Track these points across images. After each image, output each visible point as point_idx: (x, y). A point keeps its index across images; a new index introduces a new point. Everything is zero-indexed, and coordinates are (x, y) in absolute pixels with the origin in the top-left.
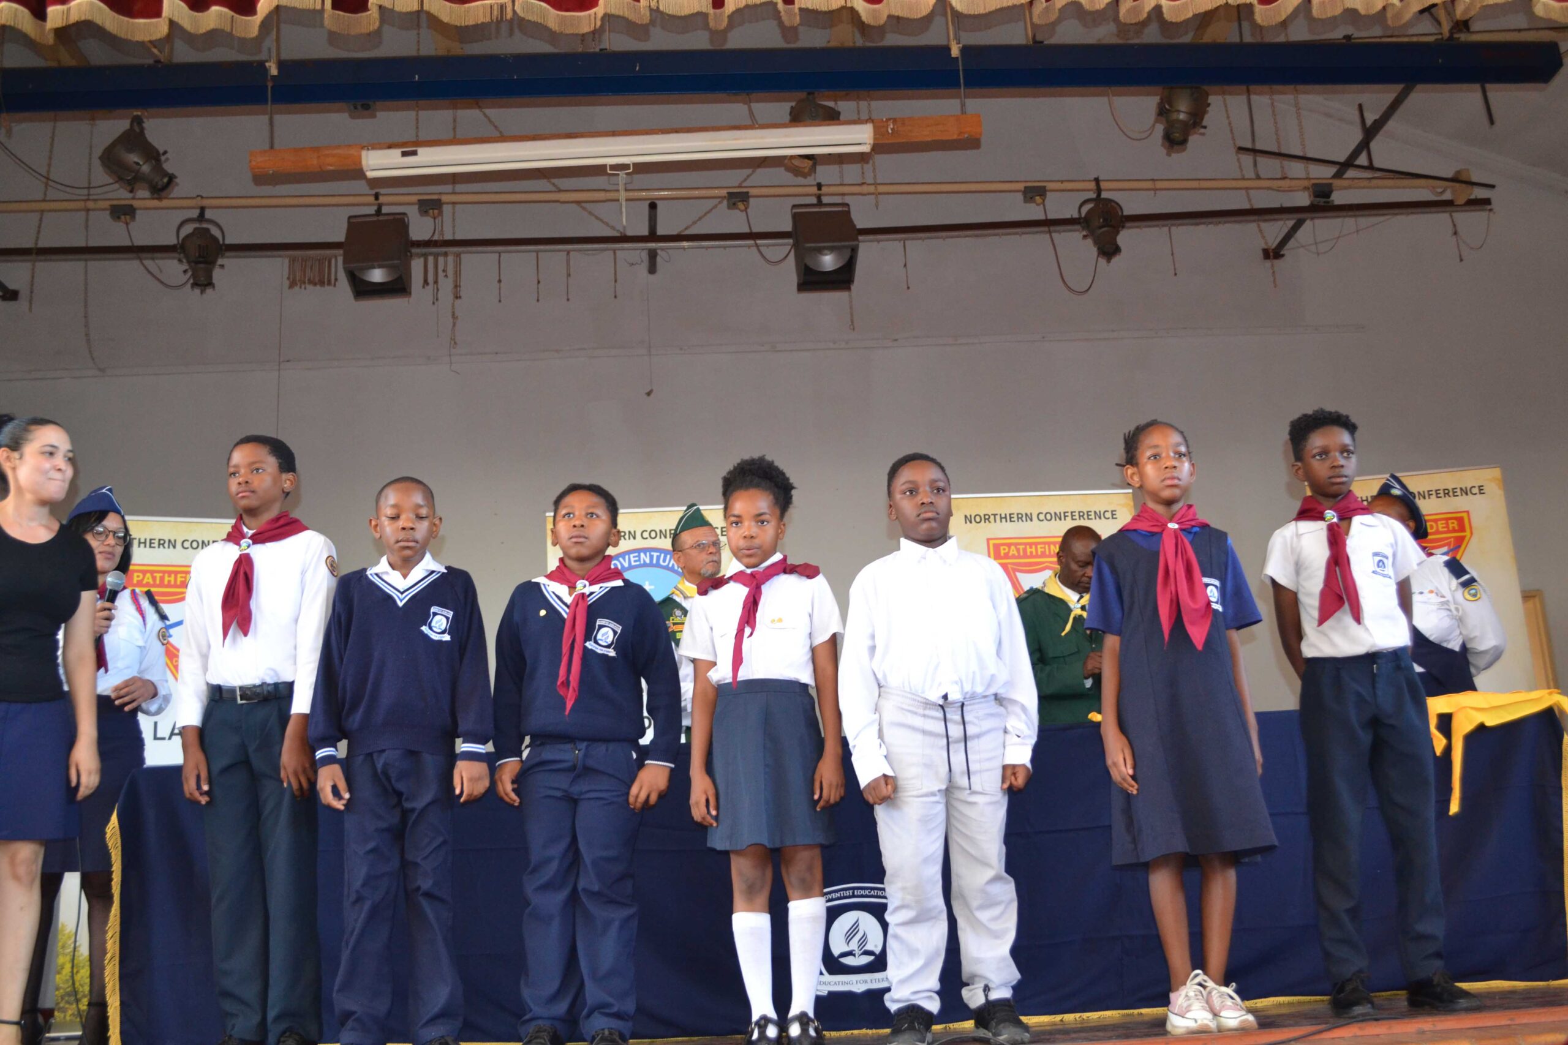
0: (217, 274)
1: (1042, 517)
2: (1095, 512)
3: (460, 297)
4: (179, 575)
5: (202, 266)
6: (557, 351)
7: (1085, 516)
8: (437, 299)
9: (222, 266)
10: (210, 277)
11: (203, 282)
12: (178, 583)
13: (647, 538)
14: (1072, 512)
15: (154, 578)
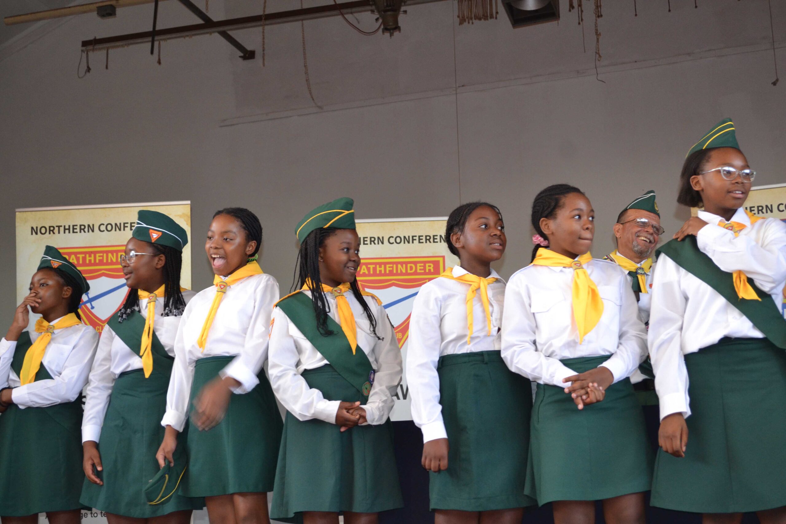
0: (402, 19)
3: (601, 16)
4: (388, 266)
5: (389, 13)
8: (582, 20)
9: (405, 12)
10: (396, 22)
11: (391, 27)
12: (388, 272)
15: (368, 269)
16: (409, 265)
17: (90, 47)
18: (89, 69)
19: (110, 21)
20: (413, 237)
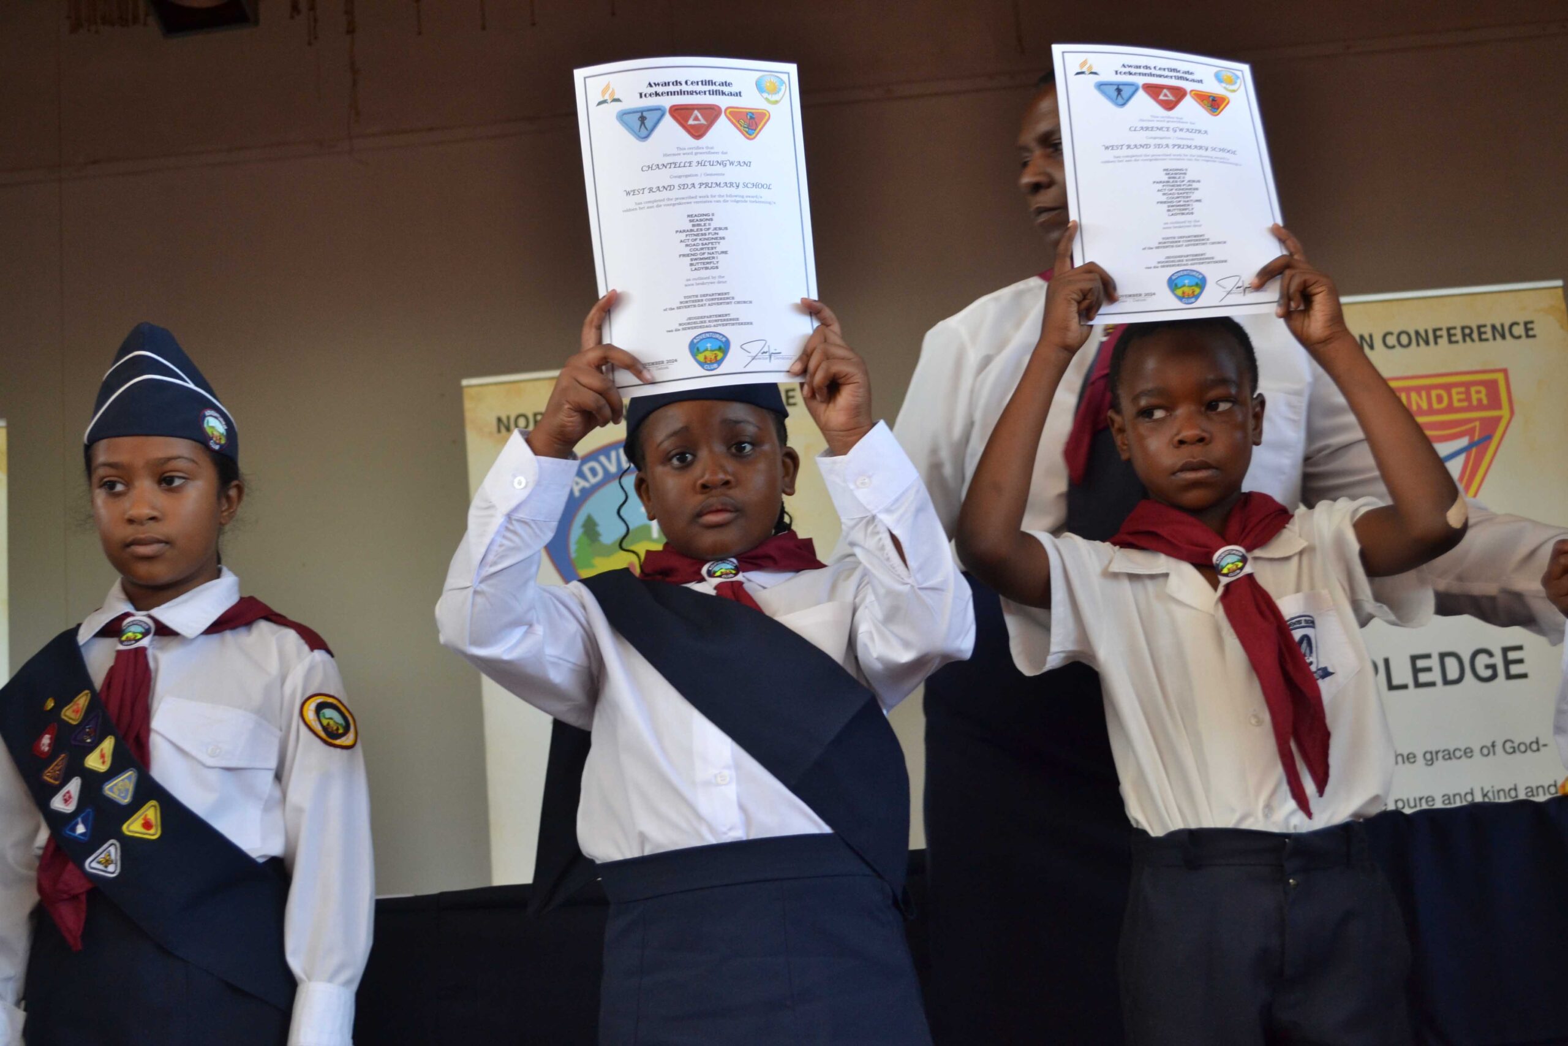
1: (1392, 340)
2: (1494, 327)
7: (1475, 335)
14: (1449, 330)
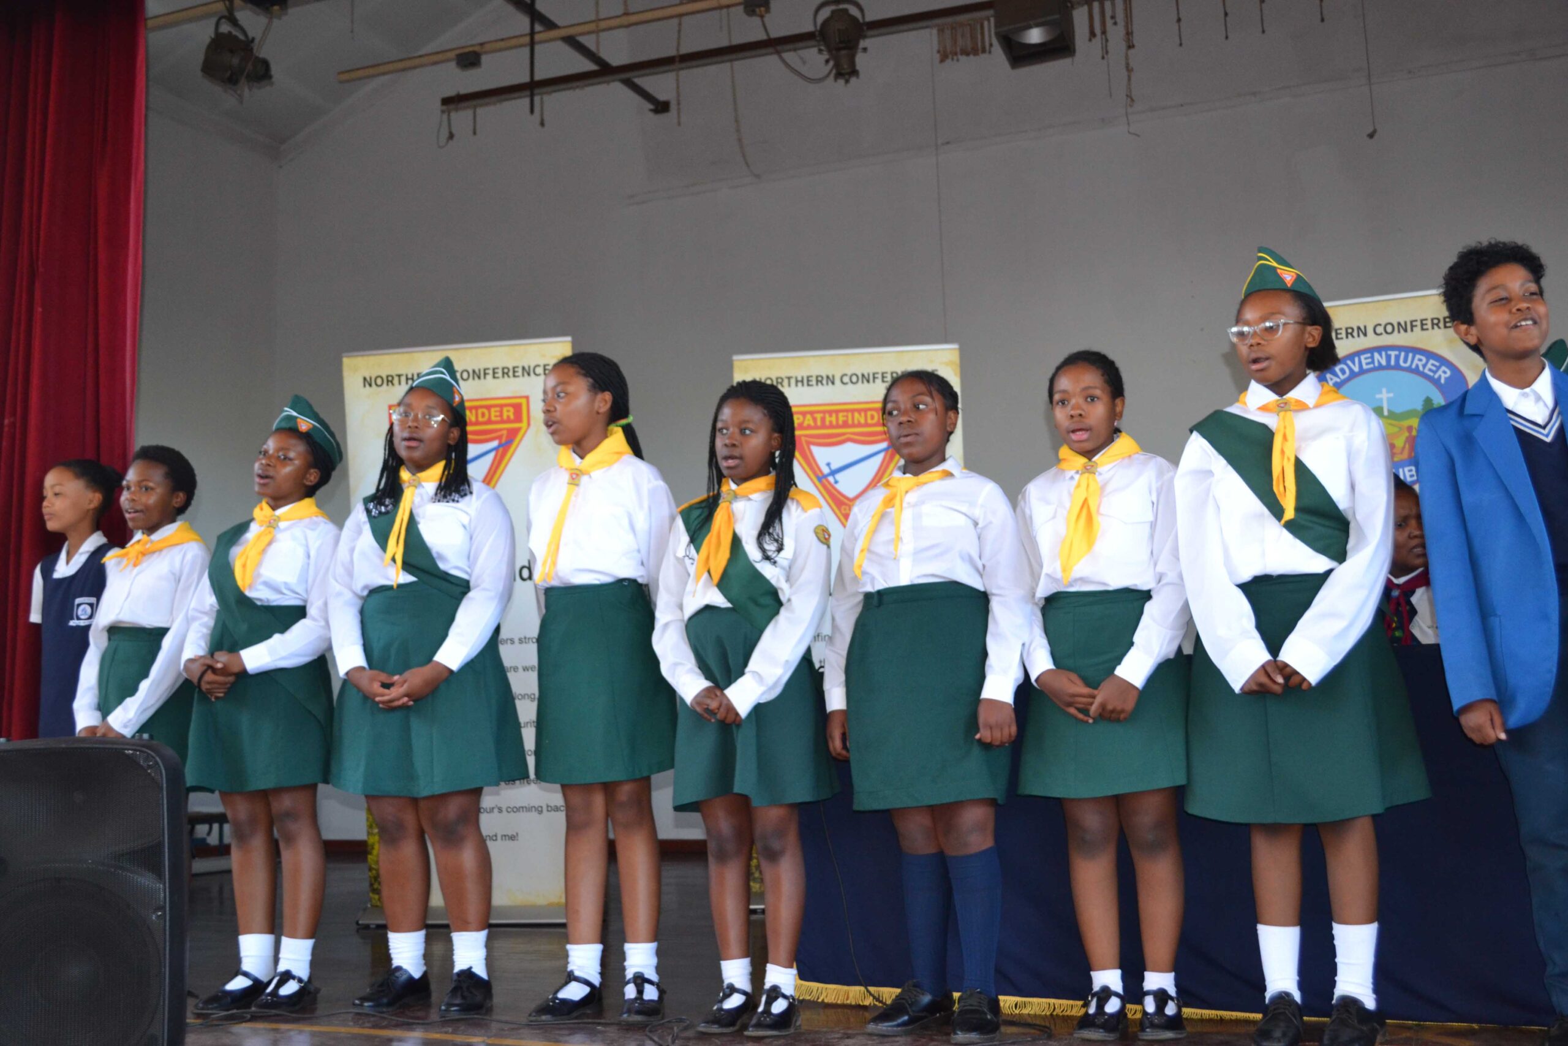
0: (860, 60)
3: (1133, 46)
4: (840, 415)
5: (843, 52)
6: (1254, 94)
8: (1107, 52)
9: (865, 50)
10: (852, 63)
11: (846, 71)
12: (841, 423)
13: (1381, 334)
15: (815, 420)
16: (869, 413)
17: (452, 106)
18: (451, 136)
19: (473, 72)
20: (874, 374)
